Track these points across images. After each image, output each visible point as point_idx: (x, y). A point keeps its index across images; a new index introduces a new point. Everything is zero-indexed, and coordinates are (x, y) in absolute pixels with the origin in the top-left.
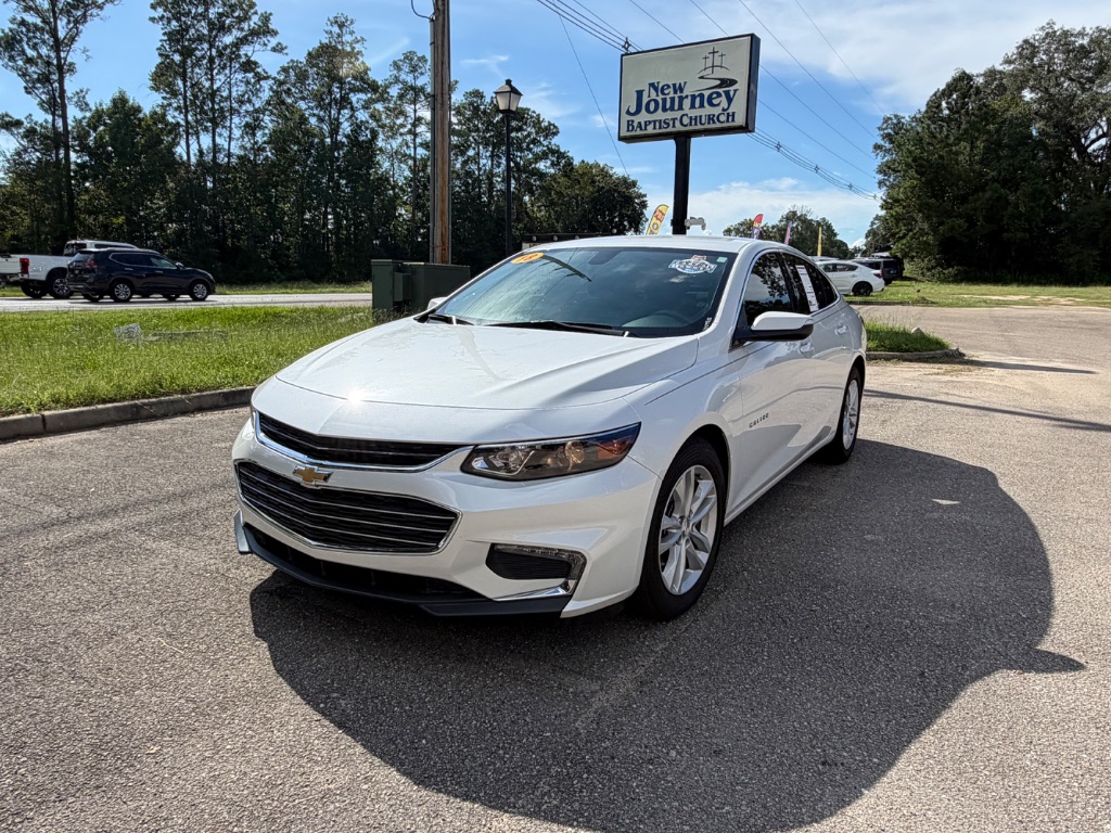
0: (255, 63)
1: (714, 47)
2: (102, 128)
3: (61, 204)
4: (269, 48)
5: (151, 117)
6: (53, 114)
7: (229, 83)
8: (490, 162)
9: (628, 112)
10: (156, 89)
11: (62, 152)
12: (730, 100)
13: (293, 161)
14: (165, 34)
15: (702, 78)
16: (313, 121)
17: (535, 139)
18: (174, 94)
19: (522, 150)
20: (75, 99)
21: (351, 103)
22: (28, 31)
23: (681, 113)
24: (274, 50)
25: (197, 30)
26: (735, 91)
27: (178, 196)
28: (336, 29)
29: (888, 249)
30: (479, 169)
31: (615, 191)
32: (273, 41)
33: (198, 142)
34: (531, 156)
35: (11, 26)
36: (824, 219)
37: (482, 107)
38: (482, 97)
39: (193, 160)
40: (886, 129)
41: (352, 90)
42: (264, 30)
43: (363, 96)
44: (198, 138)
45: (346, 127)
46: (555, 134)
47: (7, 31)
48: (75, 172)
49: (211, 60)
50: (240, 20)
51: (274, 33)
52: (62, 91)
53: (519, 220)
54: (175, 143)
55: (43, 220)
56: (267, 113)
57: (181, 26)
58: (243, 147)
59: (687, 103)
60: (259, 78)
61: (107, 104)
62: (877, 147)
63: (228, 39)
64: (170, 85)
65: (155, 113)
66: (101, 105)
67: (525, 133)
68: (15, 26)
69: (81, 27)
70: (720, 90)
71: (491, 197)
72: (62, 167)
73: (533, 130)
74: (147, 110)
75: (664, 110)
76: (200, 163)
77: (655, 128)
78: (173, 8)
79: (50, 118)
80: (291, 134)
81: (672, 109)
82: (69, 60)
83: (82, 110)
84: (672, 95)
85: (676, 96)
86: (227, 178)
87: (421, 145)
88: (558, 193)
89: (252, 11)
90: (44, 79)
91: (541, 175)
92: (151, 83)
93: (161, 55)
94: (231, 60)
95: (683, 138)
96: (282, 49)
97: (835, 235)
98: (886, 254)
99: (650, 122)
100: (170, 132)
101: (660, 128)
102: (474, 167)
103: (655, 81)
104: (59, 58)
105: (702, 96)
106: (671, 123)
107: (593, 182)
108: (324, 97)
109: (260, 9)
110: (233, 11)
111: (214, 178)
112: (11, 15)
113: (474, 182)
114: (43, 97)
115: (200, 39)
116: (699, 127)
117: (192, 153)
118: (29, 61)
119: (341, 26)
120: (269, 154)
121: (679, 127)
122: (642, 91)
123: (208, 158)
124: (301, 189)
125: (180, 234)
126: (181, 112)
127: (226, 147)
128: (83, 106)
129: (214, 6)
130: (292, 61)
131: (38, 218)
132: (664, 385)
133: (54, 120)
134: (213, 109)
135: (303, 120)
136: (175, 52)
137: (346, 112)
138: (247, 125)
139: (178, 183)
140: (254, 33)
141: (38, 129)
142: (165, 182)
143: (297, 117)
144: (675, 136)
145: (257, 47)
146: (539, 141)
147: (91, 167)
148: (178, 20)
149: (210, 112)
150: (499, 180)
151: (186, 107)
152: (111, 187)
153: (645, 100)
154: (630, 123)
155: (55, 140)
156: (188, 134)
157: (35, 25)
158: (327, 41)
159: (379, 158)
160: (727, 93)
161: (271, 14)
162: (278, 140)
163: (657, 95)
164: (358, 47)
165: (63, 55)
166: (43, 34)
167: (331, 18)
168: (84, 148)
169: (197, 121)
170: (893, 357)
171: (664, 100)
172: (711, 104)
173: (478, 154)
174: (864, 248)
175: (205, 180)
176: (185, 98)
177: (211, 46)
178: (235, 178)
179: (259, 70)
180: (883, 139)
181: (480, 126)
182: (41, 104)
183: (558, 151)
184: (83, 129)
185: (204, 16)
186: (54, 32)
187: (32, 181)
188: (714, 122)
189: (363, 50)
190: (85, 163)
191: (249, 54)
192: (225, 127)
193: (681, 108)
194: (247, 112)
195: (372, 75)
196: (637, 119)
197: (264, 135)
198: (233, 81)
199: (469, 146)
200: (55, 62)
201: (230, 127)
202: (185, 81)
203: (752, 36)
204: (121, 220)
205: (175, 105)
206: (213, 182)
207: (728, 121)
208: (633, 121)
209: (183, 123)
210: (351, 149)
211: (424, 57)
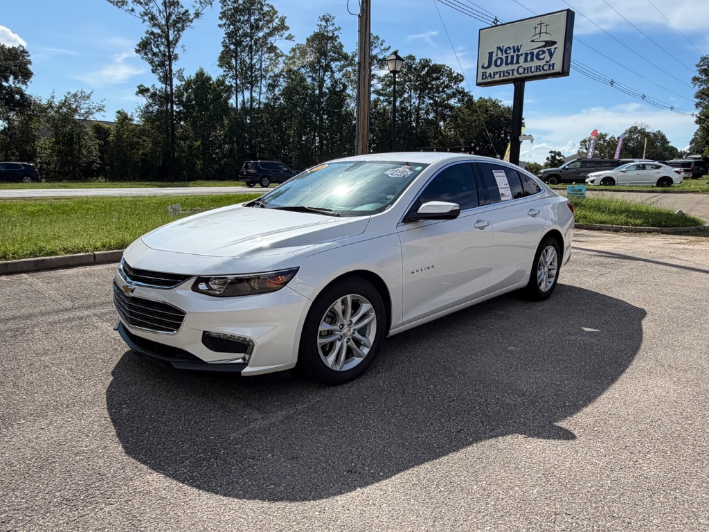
0: (275, 47)
1: (540, 20)
2: (190, 90)
3: (167, 135)
4: (284, 38)
5: (217, 82)
6: (166, 84)
7: (262, 60)
8: (418, 101)
9: (483, 67)
10: (221, 66)
11: (169, 105)
12: (551, 55)
13: (295, 106)
14: (226, 34)
15: (533, 41)
16: (309, 80)
17: (447, 85)
18: (231, 68)
19: (439, 92)
20: (177, 75)
21: (331, 68)
22: (155, 37)
23: (518, 65)
24: (287, 38)
25: (244, 30)
26: (555, 49)
27: (230, 128)
28: (324, 23)
29: (701, 152)
30: (411, 105)
31: (502, 116)
32: (286, 33)
33: (243, 96)
34: (445, 96)
35: (146, 35)
36: (659, 132)
37: (414, 66)
38: (414, 59)
39: (239, 107)
40: (703, 65)
41: (331, 60)
42: (282, 27)
43: (337, 63)
44: (243, 93)
45: (328, 83)
46: (461, 81)
47: (144, 38)
48: (176, 116)
49: (251, 48)
50: (268, 22)
51: (287, 28)
52: (171, 70)
53: (435, 138)
54: (229, 98)
55: (158, 144)
56: (282, 77)
57: (235, 28)
58: (268, 98)
59: (522, 59)
60: (278, 56)
61: (193, 76)
62: (695, 79)
63: (261, 34)
64: (229, 63)
65: (219, 80)
66: (190, 77)
67: (442, 81)
68: (148, 36)
69: (181, 33)
70: (545, 49)
71: (417, 123)
72: (169, 114)
73: (447, 79)
74: (214, 79)
75: (507, 64)
76: (243, 108)
77: (500, 76)
78: (231, 18)
79: (164, 86)
80: (294, 88)
81: (512, 63)
82: (175, 52)
83: (180, 80)
84: (512, 54)
85: (515, 54)
86: (258, 117)
87: (374, 92)
88: (462, 119)
89: (275, 16)
90: (162, 64)
91: (451, 108)
92: (218, 63)
93: (223, 46)
94: (262, 46)
95: (519, 83)
96: (292, 37)
97: (668, 142)
98: (699, 156)
99: (497, 73)
100: (226, 91)
101: (504, 76)
102: (407, 104)
103: (501, 46)
104: (169, 52)
105: (532, 53)
106: (511, 73)
107: (487, 111)
108: (315, 65)
109: (280, 15)
110: (264, 17)
111: (251, 117)
112: (146, 30)
113: (407, 114)
114: (161, 74)
115: (245, 35)
116: (530, 74)
117: (239, 102)
118: (155, 54)
119: (327, 21)
120: (282, 102)
121: (516, 75)
122: (492, 52)
123: (248, 105)
124: (300, 122)
125: (231, 150)
126: (233, 79)
127: (258, 98)
128: (181, 78)
129: (254, 15)
130: (298, 44)
131: (156, 143)
132: (329, 245)
133: (166, 87)
134: (251, 76)
135: (303, 80)
136: (231, 44)
137: (328, 74)
138: (270, 85)
139: (230, 121)
140: (276, 29)
141: (158, 92)
142: (222, 120)
143: (299, 78)
144: (514, 81)
145: (277, 37)
146: (451, 86)
147: (184, 113)
148: (234, 25)
149: (249, 77)
150: (424, 112)
151: (237, 75)
152: (194, 124)
153: (494, 58)
154: (484, 74)
155: (166, 98)
156: (237, 91)
157: (158, 34)
158: (318, 31)
159: (348, 101)
160: (550, 51)
161: (285, 17)
162: (287, 93)
163: (502, 55)
164: (336, 33)
165: (171, 50)
166: (162, 39)
167: (321, 17)
168: (181, 103)
169: (242, 83)
170: (654, 231)
171: (507, 58)
172: (538, 59)
173: (410, 96)
174: (689, 152)
175: (246, 119)
176: (236, 71)
177: (251, 39)
178: (262, 116)
179: (278, 51)
180: (700, 73)
181: (412, 78)
182: (160, 79)
183: (463, 92)
184: (180, 92)
185: (248, 21)
186: (167, 37)
187: (153, 122)
188: (540, 71)
189: (340, 35)
190: (180, 111)
191: (273, 42)
192: (257, 86)
193: (518, 62)
194: (270, 76)
195: (345, 50)
196: (488, 71)
197: (280, 90)
198: (263, 59)
199: (405, 91)
200: (167, 54)
201: (260, 86)
202: (236, 60)
203: (568, 11)
204: (199, 143)
205: (230, 75)
206: (250, 119)
207: (549, 69)
208: (486, 73)
209: (234, 85)
210: (331, 96)
211: (377, 36)
